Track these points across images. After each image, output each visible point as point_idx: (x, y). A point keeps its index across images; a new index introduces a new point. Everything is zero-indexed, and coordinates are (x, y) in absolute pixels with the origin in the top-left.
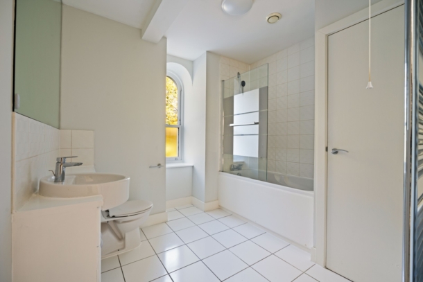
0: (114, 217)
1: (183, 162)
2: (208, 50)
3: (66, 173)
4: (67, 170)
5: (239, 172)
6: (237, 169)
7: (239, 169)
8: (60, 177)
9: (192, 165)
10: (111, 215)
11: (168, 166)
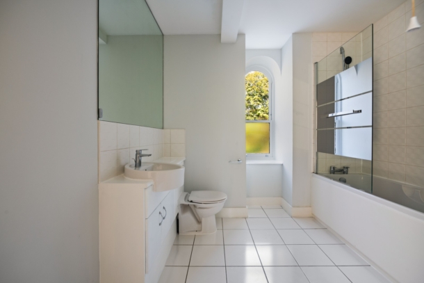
0: (191, 201)
1: (275, 159)
2: (294, 31)
3: (142, 161)
4: (143, 159)
5: (344, 176)
6: (340, 173)
7: (344, 173)
8: (138, 164)
9: (281, 163)
10: (190, 200)
11: (248, 162)
